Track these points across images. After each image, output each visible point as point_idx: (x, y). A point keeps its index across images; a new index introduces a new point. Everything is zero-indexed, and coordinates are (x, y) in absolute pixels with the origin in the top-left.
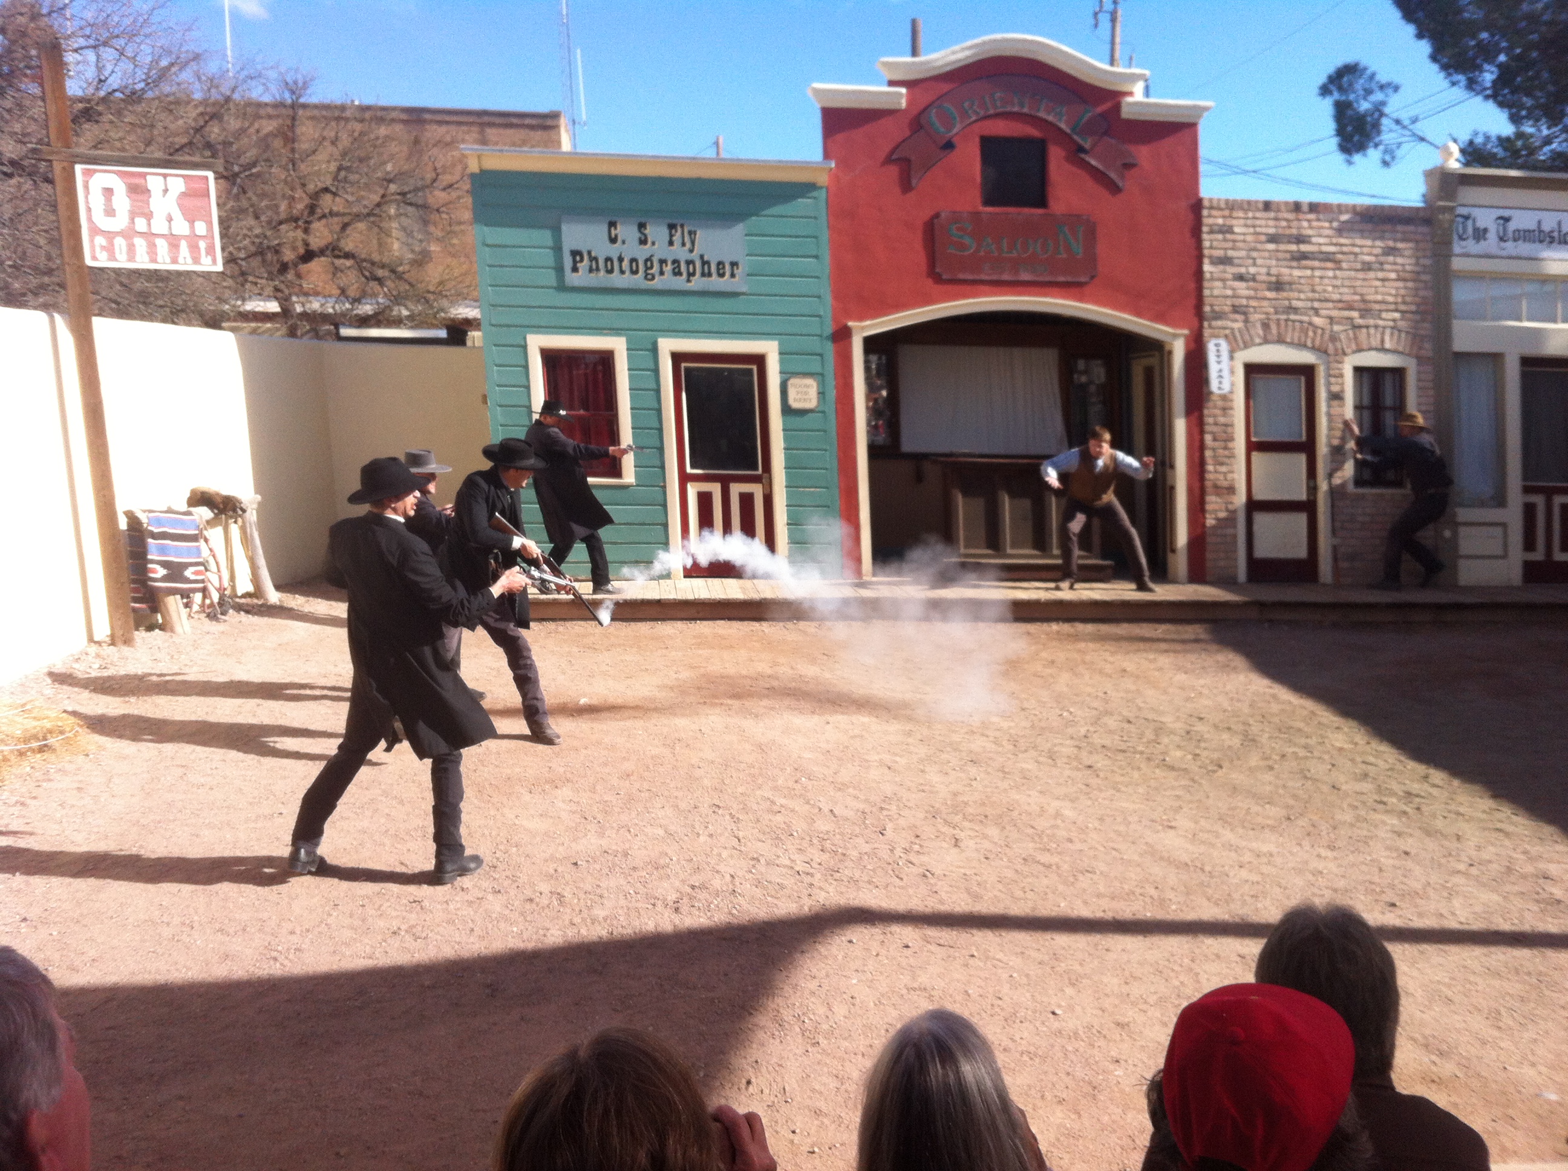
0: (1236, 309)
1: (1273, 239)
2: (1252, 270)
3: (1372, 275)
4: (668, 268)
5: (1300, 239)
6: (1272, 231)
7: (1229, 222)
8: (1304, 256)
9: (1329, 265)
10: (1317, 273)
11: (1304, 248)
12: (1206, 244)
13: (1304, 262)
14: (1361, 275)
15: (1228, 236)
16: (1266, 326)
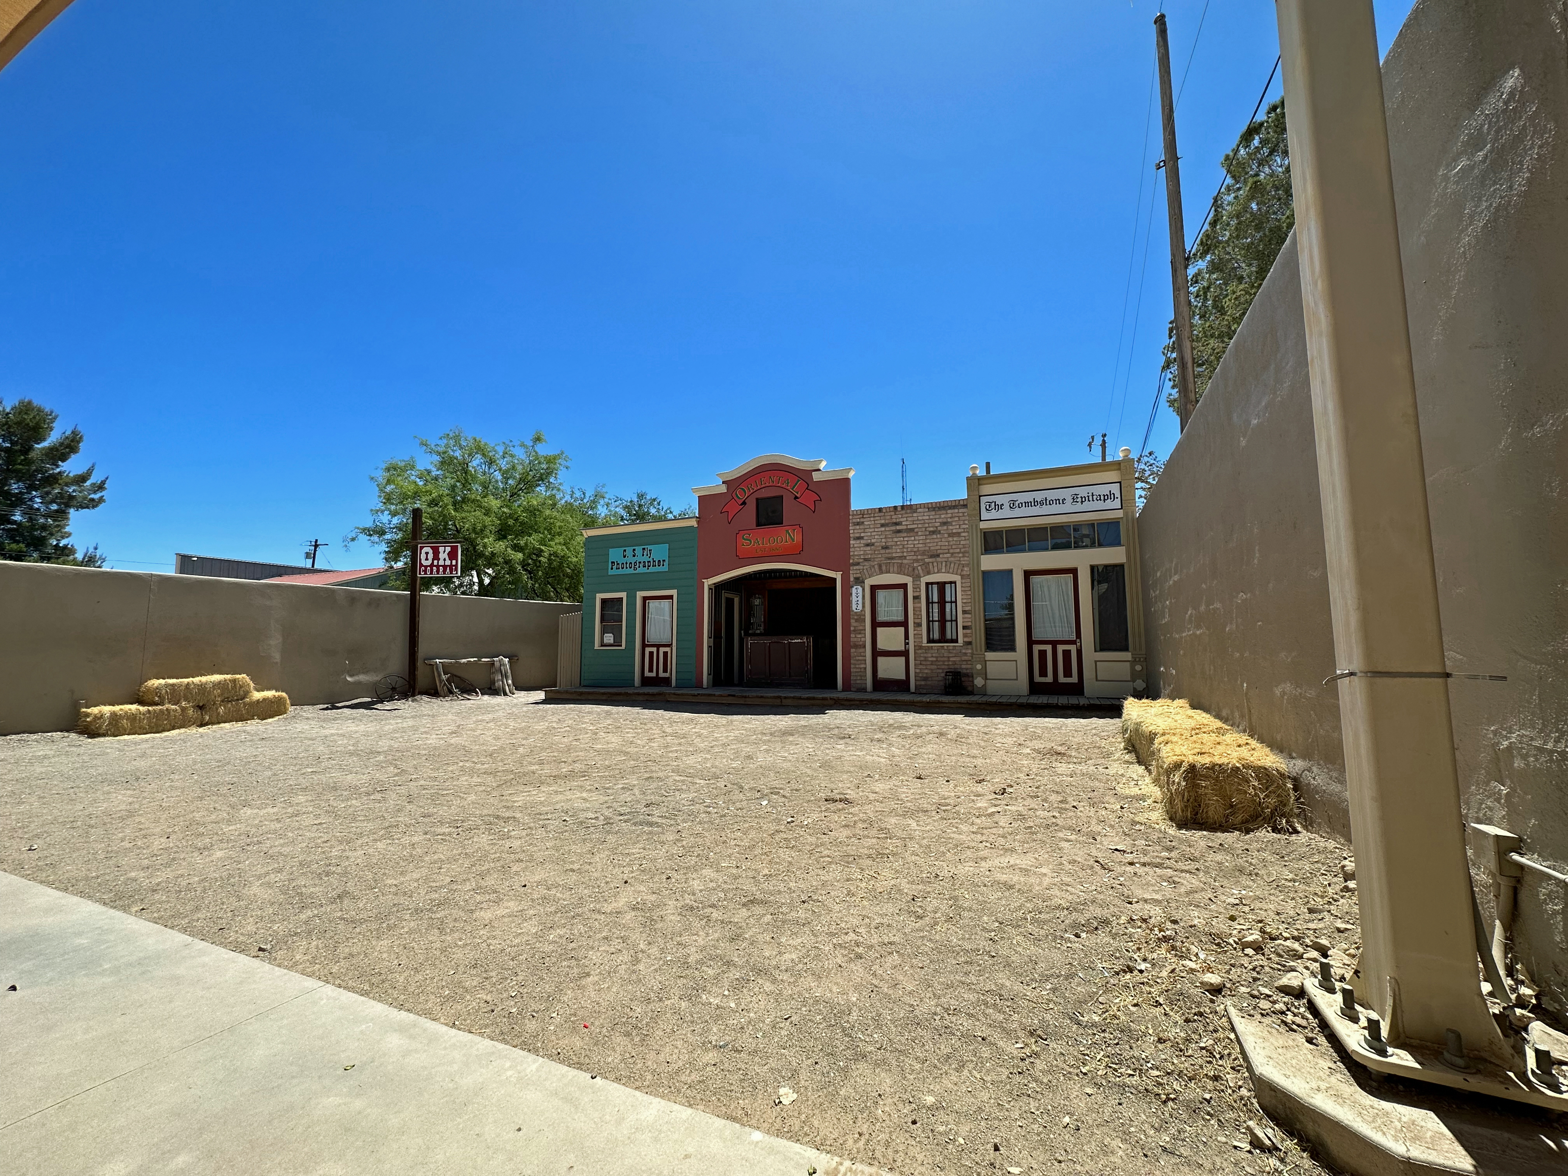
0: (866, 560)
1: (882, 525)
2: (873, 541)
3: (935, 536)
4: (641, 565)
5: (896, 524)
6: (883, 522)
7: (862, 520)
8: (899, 531)
9: (911, 534)
10: (906, 539)
11: (898, 528)
12: (851, 532)
13: (898, 535)
14: (928, 537)
15: (862, 527)
16: (880, 566)
